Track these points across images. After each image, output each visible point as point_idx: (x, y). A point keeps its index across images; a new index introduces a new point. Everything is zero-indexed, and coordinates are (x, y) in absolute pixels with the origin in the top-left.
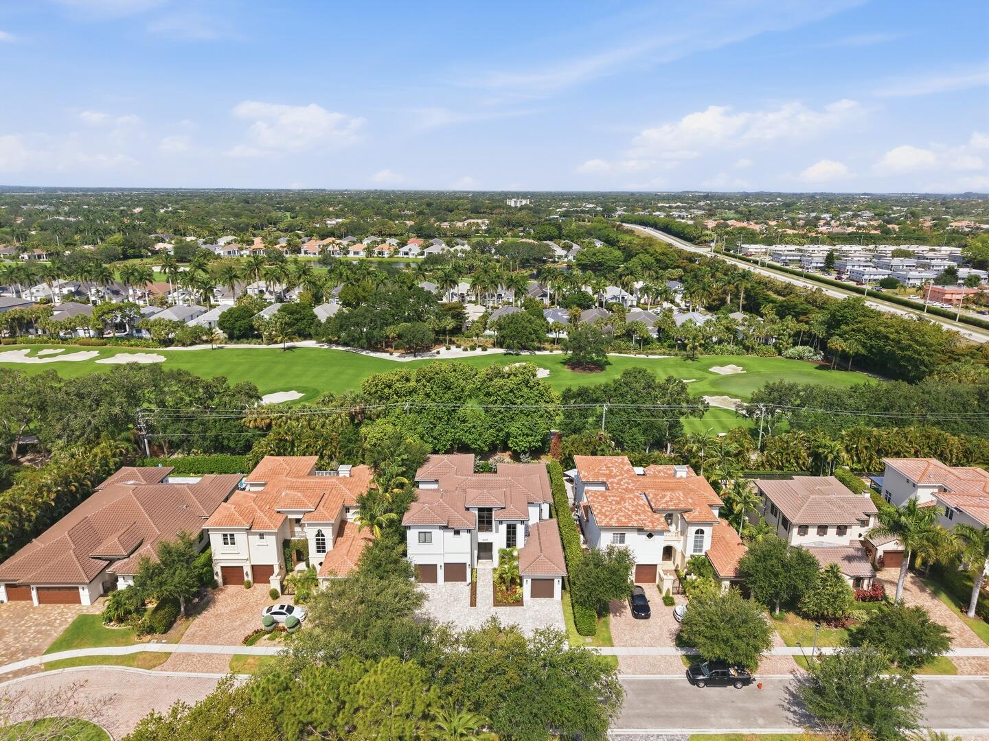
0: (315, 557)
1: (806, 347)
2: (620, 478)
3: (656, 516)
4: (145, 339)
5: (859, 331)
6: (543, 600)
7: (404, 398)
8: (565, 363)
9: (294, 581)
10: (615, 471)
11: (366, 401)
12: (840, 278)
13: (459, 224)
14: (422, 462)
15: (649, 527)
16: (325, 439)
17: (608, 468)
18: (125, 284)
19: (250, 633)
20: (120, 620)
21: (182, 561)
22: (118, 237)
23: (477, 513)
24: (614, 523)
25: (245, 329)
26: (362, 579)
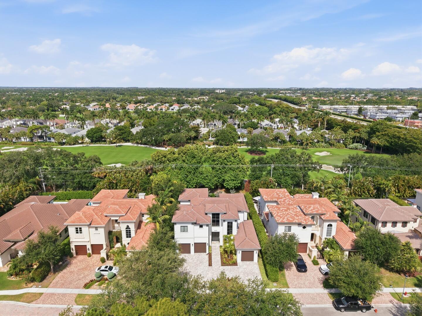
0: (125, 240)
1: (358, 144)
2: (284, 199)
3: (307, 217)
4: (52, 142)
5: (385, 135)
6: (248, 262)
7: (172, 162)
8: (247, 151)
9: (114, 253)
10: (281, 195)
11: (153, 164)
12: (366, 118)
13: (196, 99)
14: (182, 191)
15: (304, 223)
16: (133, 182)
17: (277, 194)
18: (45, 120)
19: (87, 281)
20: (17, 275)
21: (51, 242)
22: (45, 102)
23: (211, 216)
24: (285, 221)
25: (99, 137)
26: (149, 251)
